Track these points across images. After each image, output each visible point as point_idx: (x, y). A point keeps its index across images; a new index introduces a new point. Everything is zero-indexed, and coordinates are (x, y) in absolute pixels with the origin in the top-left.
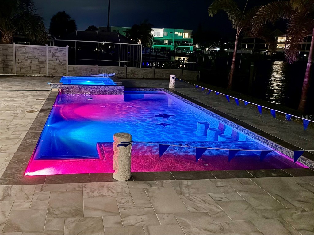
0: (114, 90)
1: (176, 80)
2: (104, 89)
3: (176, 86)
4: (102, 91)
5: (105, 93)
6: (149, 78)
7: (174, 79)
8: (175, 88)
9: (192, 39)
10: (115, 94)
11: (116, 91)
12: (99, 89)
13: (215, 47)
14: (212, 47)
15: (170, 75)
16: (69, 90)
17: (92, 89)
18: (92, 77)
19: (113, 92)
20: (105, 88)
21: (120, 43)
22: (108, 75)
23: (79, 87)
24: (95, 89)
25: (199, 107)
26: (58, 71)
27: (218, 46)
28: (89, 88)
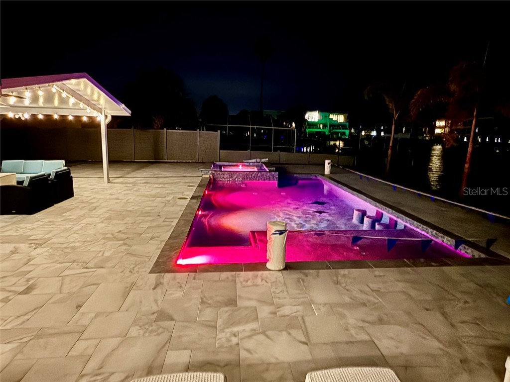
0: (267, 176)
1: (332, 166)
3: (332, 172)
6: (304, 163)
7: (330, 164)
9: (348, 124)
10: (268, 180)
11: (270, 177)
12: (251, 175)
14: (368, 131)
15: (326, 160)
16: (220, 176)
17: (244, 176)
18: (244, 162)
20: (258, 174)
21: (273, 128)
22: (261, 160)
23: (230, 174)
24: (247, 175)
27: (374, 130)
28: (241, 174)
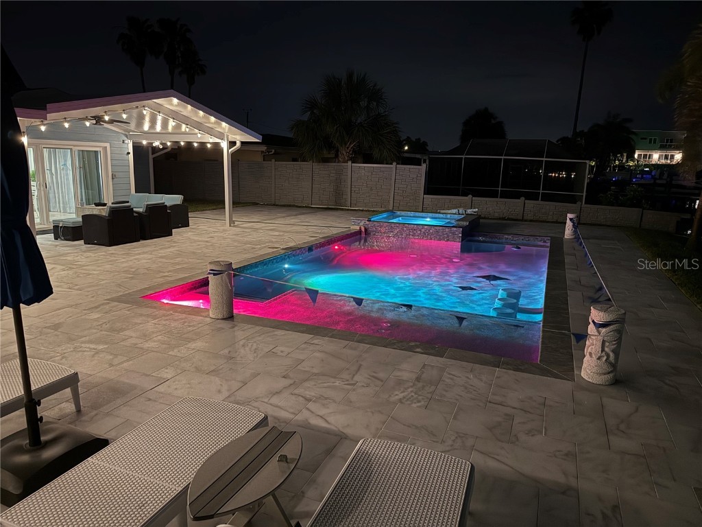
0: (445, 233)
2: (427, 231)
4: (425, 234)
5: (429, 236)
8: (576, 238)
10: (446, 240)
11: (448, 236)
12: (421, 230)
18: (439, 213)
19: (442, 237)
22: (465, 211)
24: (415, 230)
26: (409, 204)
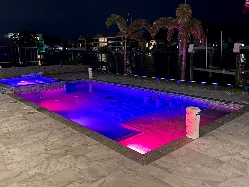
0: (58, 85)
2: (50, 86)
4: (49, 87)
5: (51, 88)
6: (58, 73)
7: (92, 71)
8: (93, 77)
9: (43, 41)
10: (59, 88)
11: (60, 86)
12: (46, 86)
13: (59, 47)
14: (57, 46)
15: (89, 69)
16: (20, 91)
17: (40, 87)
18: (22, 77)
19: (57, 87)
20: (51, 84)
21: (18, 47)
23: (29, 87)
24: (43, 86)
25: (131, 88)
27: (61, 46)
28: (38, 87)
